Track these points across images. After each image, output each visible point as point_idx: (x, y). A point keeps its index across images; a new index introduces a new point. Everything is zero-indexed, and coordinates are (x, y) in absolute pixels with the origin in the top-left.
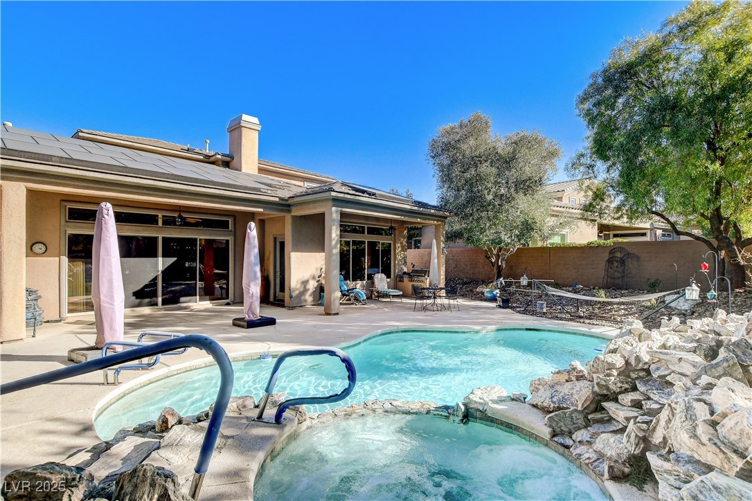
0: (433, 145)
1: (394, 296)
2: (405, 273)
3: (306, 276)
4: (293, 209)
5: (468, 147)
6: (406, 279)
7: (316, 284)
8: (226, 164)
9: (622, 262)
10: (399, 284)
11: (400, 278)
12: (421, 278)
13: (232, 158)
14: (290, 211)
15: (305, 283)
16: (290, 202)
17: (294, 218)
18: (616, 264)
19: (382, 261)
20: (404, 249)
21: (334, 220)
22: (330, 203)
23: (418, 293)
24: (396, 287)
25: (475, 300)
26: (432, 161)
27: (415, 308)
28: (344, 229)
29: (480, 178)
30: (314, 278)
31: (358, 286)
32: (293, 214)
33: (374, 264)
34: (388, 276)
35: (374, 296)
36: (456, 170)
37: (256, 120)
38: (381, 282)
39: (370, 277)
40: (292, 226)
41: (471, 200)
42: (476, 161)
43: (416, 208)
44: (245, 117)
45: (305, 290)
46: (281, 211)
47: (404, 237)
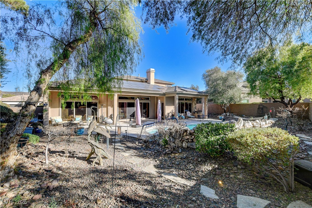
0: (204, 75)
1: (192, 118)
2: (196, 111)
3: (169, 112)
4: (166, 95)
5: (214, 76)
6: (196, 113)
7: (171, 114)
8: (146, 82)
9: (262, 109)
10: (194, 114)
11: (194, 113)
12: (200, 113)
13: (148, 80)
14: (165, 96)
15: (169, 114)
16: (165, 93)
17: (166, 97)
18: (260, 109)
19: (189, 107)
20: (195, 104)
21: (177, 98)
22: (176, 94)
23: (199, 117)
24: (193, 115)
25: (216, 119)
26: (203, 80)
27: (198, 121)
28: (179, 100)
29: (218, 84)
30: (171, 113)
31: (182, 115)
32: (166, 96)
33: (187, 109)
34: (191, 112)
35: (187, 118)
36: (210, 83)
37: (154, 69)
38: (189, 114)
39: (186, 112)
40: (166, 99)
41: (215, 91)
42: (216, 80)
43: (198, 94)
44: (151, 69)
45: (169, 116)
46: (163, 95)
47: (195, 101)
